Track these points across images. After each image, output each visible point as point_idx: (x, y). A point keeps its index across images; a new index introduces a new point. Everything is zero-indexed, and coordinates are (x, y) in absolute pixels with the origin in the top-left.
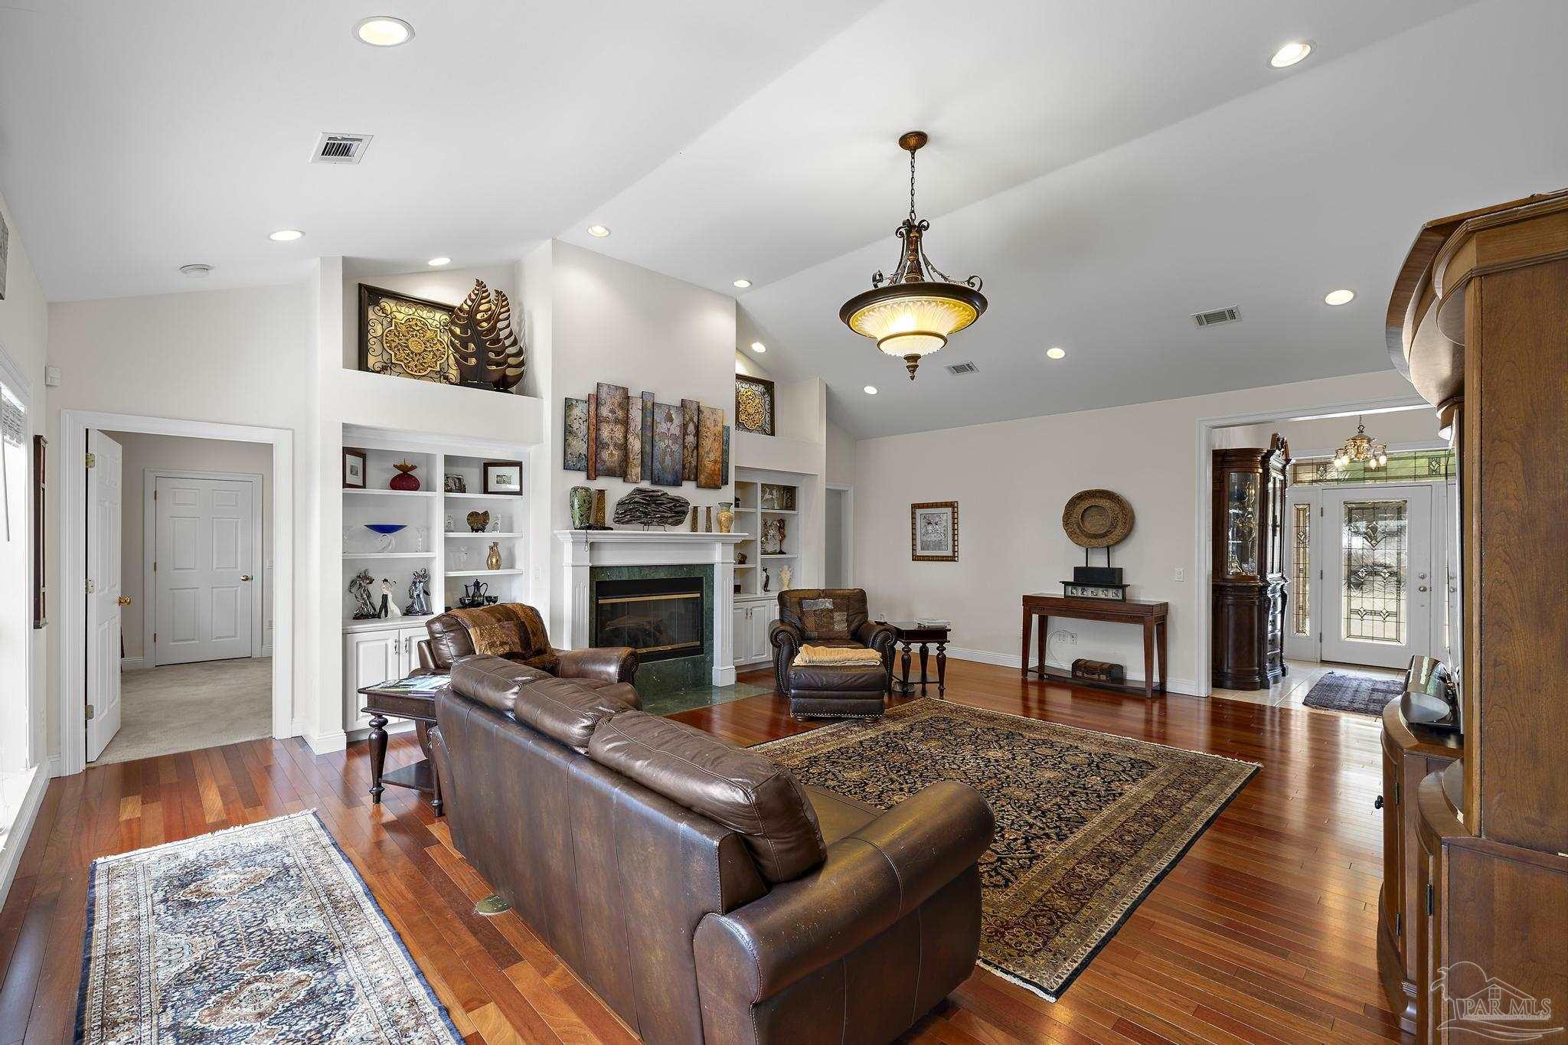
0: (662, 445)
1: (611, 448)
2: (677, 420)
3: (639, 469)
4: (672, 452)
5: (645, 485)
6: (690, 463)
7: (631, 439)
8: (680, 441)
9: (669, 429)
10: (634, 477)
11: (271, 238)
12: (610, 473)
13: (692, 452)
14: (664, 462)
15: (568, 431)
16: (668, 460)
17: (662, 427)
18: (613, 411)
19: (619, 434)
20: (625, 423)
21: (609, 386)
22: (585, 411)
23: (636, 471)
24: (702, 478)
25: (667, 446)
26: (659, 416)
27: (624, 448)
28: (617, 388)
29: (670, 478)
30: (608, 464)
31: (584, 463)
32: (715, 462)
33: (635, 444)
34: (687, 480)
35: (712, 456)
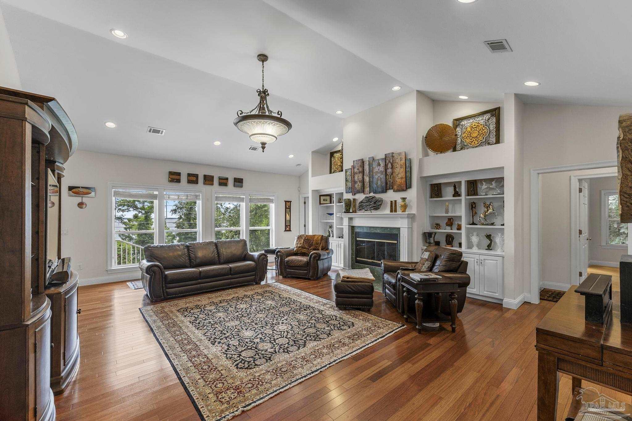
0: (377, 177)
1: (358, 183)
2: (382, 164)
3: (368, 189)
4: (381, 179)
5: (372, 194)
6: (390, 181)
7: (365, 177)
8: (384, 173)
9: (379, 169)
10: (367, 192)
11: (293, 155)
12: (359, 192)
13: (390, 176)
14: (377, 183)
15: (346, 180)
16: (379, 183)
17: (376, 169)
18: (358, 169)
19: (360, 177)
20: (363, 172)
21: (356, 160)
22: (350, 172)
23: (367, 189)
24: (395, 187)
25: (379, 177)
26: (375, 165)
27: (363, 182)
28: (359, 160)
29: (380, 190)
30: (357, 189)
31: (351, 190)
32: (402, 178)
33: (367, 179)
34: (389, 189)
35: (400, 176)
